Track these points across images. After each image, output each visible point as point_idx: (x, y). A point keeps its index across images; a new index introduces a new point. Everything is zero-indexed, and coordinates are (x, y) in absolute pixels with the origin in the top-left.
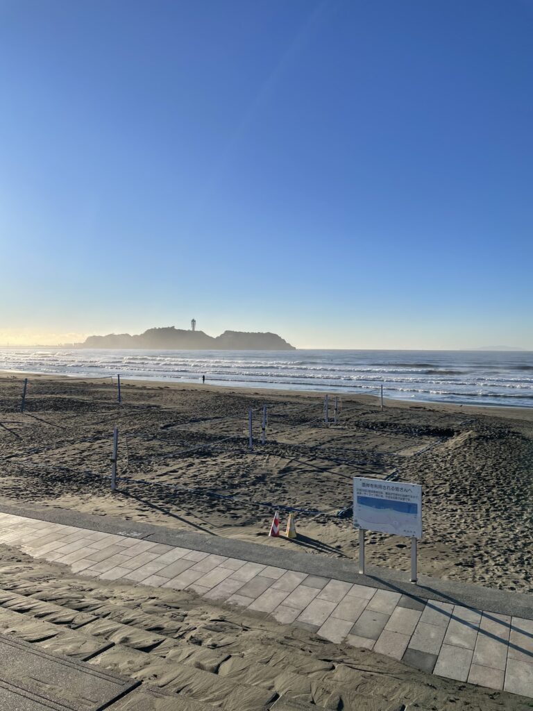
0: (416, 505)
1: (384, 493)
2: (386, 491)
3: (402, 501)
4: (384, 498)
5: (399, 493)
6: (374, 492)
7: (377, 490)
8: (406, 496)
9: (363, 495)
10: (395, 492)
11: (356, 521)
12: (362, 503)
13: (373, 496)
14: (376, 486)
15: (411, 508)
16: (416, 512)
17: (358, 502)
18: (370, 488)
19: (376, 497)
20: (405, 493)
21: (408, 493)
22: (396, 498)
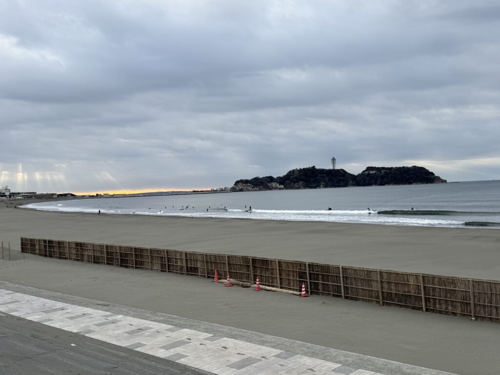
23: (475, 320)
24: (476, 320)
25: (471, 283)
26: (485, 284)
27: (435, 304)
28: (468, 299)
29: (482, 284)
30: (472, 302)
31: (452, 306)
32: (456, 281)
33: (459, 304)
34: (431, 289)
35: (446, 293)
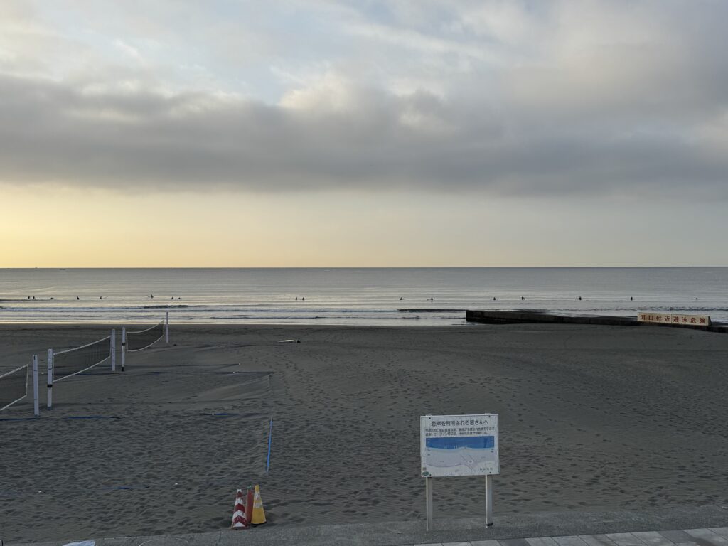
0: (493, 437)
1: (458, 430)
2: (460, 426)
3: (478, 435)
4: (458, 435)
5: (475, 426)
6: (447, 430)
7: (448, 427)
8: (482, 429)
9: (434, 436)
10: (470, 426)
11: (425, 469)
12: (431, 446)
13: (445, 435)
14: (447, 423)
15: (486, 442)
16: (493, 446)
17: (427, 445)
18: (441, 427)
19: (448, 436)
20: (481, 426)
21: (485, 425)
22: (471, 433)
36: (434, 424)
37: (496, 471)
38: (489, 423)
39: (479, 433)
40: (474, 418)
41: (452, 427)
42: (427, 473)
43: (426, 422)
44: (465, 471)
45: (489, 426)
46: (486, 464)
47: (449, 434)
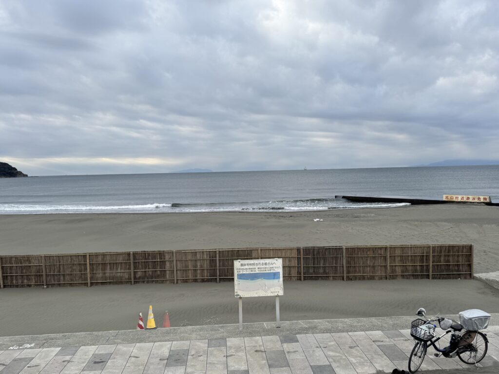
0: (279, 273)
1: (257, 268)
2: (258, 266)
3: (270, 272)
4: (257, 272)
5: (267, 266)
6: (250, 269)
7: (251, 267)
8: (272, 268)
9: (241, 273)
10: (264, 266)
11: (237, 292)
12: (241, 279)
13: (249, 272)
14: (250, 264)
15: (275, 276)
16: (279, 278)
17: (238, 278)
18: (246, 267)
19: (251, 272)
20: (272, 266)
21: (274, 265)
22: (265, 270)
23: (46, 288)
24: (48, 287)
25: (43, 258)
26: (55, 258)
27: (12, 280)
28: (41, 271)
29: (52, 258)
30: (44, 274)
31: (27, 280)
32: (30, 258)
33: (33, 277)
34: (9, 268)
35: (22, 270)
36: (242, 265)
37: (281, 293)
38: (277, 265)
39: (270, 270)
40: (267, 261)
41: (254, 267)
42: (238, 295)
43: (237, 264)
44: (262, 294)
45: (276, 266)
46: (275, 288)
47: (252, 271)
